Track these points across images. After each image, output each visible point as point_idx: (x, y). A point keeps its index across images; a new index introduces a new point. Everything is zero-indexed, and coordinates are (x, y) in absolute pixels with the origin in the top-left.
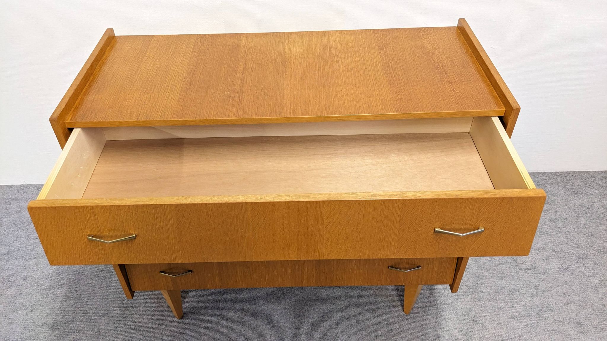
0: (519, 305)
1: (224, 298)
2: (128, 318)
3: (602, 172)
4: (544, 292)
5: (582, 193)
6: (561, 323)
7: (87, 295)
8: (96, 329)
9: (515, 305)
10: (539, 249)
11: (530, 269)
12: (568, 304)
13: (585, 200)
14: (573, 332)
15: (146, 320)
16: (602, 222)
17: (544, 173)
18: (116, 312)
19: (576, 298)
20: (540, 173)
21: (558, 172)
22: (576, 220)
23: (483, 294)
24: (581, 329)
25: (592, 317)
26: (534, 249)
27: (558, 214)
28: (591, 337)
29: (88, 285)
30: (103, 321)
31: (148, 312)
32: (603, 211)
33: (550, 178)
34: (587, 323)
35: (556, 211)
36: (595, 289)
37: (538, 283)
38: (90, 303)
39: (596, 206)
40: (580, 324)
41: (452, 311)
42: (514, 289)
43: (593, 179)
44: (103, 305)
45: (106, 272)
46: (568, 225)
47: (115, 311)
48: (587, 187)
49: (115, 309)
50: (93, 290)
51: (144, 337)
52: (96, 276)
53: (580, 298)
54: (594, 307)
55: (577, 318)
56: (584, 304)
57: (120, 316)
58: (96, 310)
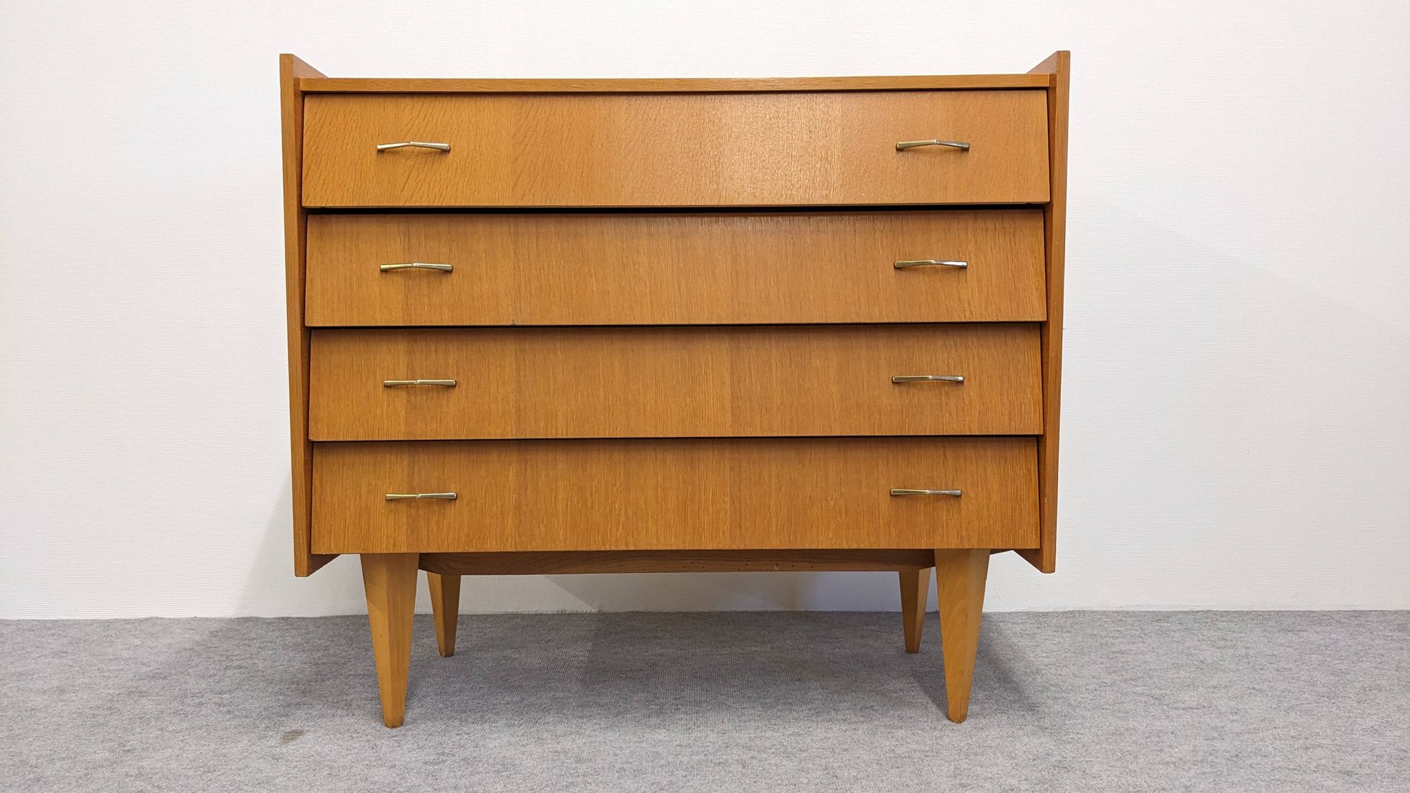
0: (1177, 750)
3: (1345, 611)
4: (1238, 734)
5: (1306, 631)
6: (1296, 772)
8: (31, 776)
9: (1167, 749)
11: (1198, 709)
13: (1314, 638)
19: (1327, 741)
20: (1200, 611)
23: (1079, 736)
25: (1377, 764)
26: (1203, 686)
27: (1253, 651)
33: (1222, 616)
35: (1248, 648)
37: (1222, 725)
40: (1348, 773)
41: (999, 755)
42: (1161, 731)
49: (99, 752)
53: (1336, 742)
54: (1377, 752)
55: (1336, 766)
56: (1350, 749)
57: (107, 760)
58: (48, 752)
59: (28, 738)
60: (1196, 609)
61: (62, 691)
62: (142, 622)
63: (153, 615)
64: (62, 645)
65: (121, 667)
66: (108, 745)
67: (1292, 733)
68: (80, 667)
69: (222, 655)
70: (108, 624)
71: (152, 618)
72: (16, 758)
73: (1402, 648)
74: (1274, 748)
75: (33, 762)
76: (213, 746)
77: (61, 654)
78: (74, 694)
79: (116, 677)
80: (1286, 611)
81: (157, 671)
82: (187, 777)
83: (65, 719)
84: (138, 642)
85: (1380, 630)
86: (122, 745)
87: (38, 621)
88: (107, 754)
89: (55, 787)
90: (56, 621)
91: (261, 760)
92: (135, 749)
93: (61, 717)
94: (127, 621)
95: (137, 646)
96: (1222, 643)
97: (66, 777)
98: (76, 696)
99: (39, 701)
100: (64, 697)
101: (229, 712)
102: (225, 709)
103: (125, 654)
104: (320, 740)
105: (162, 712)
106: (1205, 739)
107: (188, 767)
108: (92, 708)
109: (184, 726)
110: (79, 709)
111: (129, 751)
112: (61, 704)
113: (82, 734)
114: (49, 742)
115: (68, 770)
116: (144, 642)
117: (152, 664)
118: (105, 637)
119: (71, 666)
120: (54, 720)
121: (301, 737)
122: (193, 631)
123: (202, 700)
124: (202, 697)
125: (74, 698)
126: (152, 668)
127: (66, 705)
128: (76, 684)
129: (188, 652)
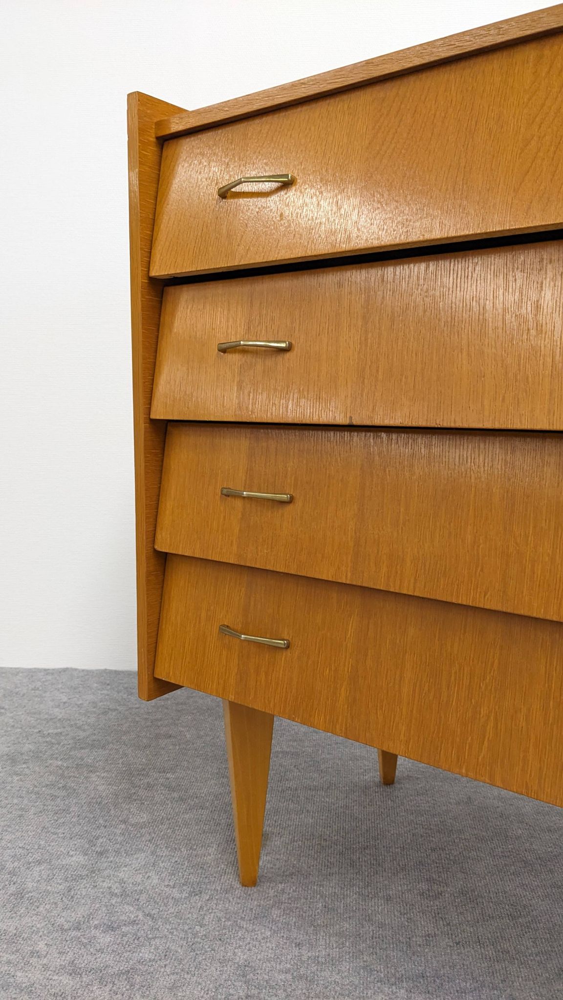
2: (106, 873)
8: (12, 889)
15: (155, 881)
18: (74, 859)
29: (9, 806)
30: (36, 874)
31: (161, 865)
38: (8, 837)
44: (42, 843)
45: (59, 788)
47: (72, 856)
49: (71, 853)
50: (20, 816)
51: (149, 915)
52: (31, 793)
57: (84, 867)
58: (21, 850)
62: (60, 672)
65: (59, 730)
68: (21, 728)
69: (146, 719)
75: (10, 866)
78: (24, 766)
79: (59, 744)
81: (93, 737)
83: (26, 801)
93: (21, 797)
95: (65, 703)
97: (48, 892)
98: (28, 767)
100: (17, 769)
101: (181, 799)
102: (175, 795)
105: (116, 796)
107: (171, 884)
108: (47, 785)
109: (145, 817)
110: (36, 787)
111: (101, 854)
112: (16, 778)
113: (47, 825)
114: (18, 834)
115: (48, 880)
116: (69, 699)
117: (86, 727)
118: (32, 690)
119: (13, 726)
120: (15, 801)
121: (268, 843)
122: (109, 687)
123: (149, 780)
124: (147, 775)
125: (27, 771)
126: (88, 733)
127: (21, 780)
128: (23, 752)
129: (114, 714)
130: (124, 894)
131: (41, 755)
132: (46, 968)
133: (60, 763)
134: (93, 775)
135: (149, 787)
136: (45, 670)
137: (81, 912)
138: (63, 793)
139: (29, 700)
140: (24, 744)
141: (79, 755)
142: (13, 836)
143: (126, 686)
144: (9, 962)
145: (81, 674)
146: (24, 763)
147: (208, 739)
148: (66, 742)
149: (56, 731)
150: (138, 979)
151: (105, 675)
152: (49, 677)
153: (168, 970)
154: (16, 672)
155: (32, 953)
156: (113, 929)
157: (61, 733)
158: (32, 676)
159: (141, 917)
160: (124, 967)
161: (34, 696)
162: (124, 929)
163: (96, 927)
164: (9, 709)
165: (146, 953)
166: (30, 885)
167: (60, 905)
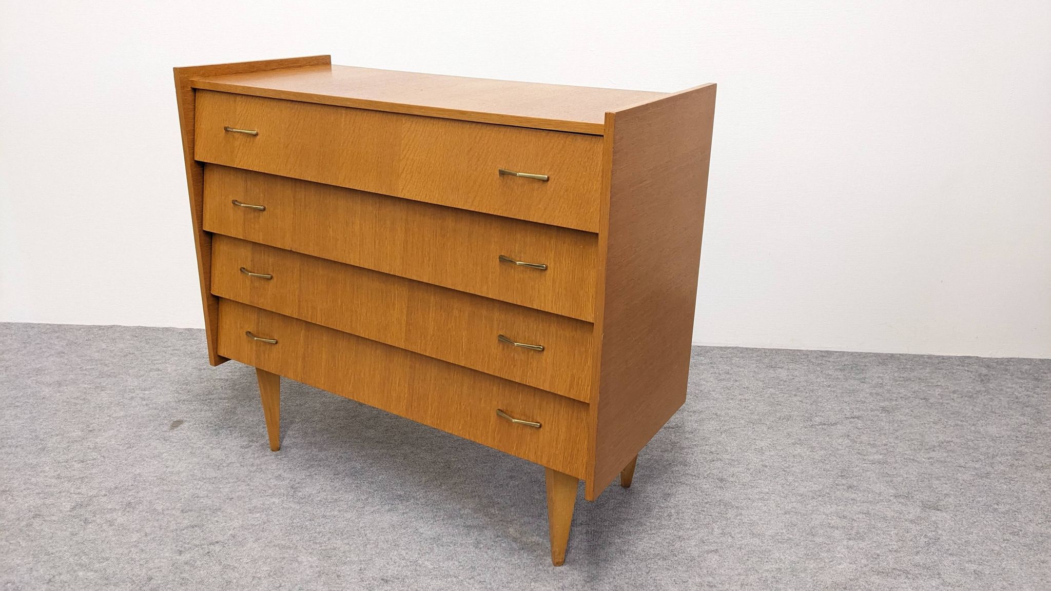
1: (230, 430)
3: (821, 351)
5: (782, 368)
7: (44, 417)
8: (40, 446)
10: (694, 412)
12: (713, 461)
13: (783, 374)
14: (708, 486)
16: (798, 394)
17: (733, 348)
21: (757, 349)
22: (762, 390)
24: (720, 484)
25: (743, 475)
26: (688, 411)
27: (737, 384)
28: (732, 493)
32: (806, 385)
33: (741, 353)
34: (732, 479)
35: (736, 381)
36: (761, 451)
37: (678, 441)
38: (45, 424)
39: (797, 379)
40: (721, 480)
43: (803, 357)
46: (748, 393)
47: (76, 432)
48: (793, 362)
49: (76, 431)
53: (733, 458)
54: (750, 466)
55: (720, 475)
56: (736, 463)
57: (80, 437)
58: (50, 430)
59: (40, 419)
60: (729, 346)
61: (60, 384)
63: (115, 324)
64: (62, 346)
65: (93, 367)
66: (81, 426)
67: (713, 449)
68: (71, 365)
69: (149, 360)
70: (89, 329)
71: (114, 325)
72: (33, 434)
73: (829, 386)
74: (695, 459)
75: (42, 437)
76: (134, 430)
77: (60, 354)
78: (66, 387)
79: (90, 375)
80: (784, 350)
81: (112, 371)
82: (119, 450)
83: (60, 406)
84: (104, 346)
85: (829, 369)
86: (88, 426)
87: (50, 325)
88: (80, 433)
89: (52, 455)
90: (60, 325)
91: (158, 441)
92: (94, 430)
93: (58, 404)
94: (100, 328)
95: (104, 349)
96: (723, 377)
98: (67, 388)
99: (46, 391)
100: (61, 389)
102: (144, 403)
103: (96, 356)
104: (191, 427)
105: (111, 403)
106: (661, 451)
108: (75, 398)
109: (122, 413)
110: (68, 399)
111: (91, 431)
112: (58, 394)
113: (68, 417)
114: (51, 422)
115: (59, 443)
116: (107, 347)
117: (110, 365)
118: (87, 340)
119: (66, 364)
120: (54, 406)
121: (181, 425)
122: (137, 338)
123: (133, 395)
124: (134, 392)
125: (66, 390)
126: (109, 368)
127: (61, 395)
128: (67, 379)
129: (131, 356)
130: (95, 448)
131: (77, 381)
132: (46, 476)
133: (86, 386)
134: (102, 392)
135: (132, 398)
136: (100, 326)
137: (71, 455)
138: (82, 402)
139: (81, 348)
140: (69, 375)
141: (99, 381)
142: (48, 423)
143: (147, 338)
144: (30, 475)
145: (122, 330)
146: (66, 386)
147: (180, 371)
148: (94, 374)
149: (91, 367)
150: (86, 480)
151: (137, 330)
152: (100, 332)
153: (102, 476)
154: (80, 328)
155: (41, 472)
156: (83, 462)
157: (93, 369)
158: (90, 331)
159: (99, 457)
160: (81, 476)
161: (85, 345)
162: (88, 462)
163: (75, 461)
164: (67, 353)
165: (94, 471)
166: (50, 445)
167: (62, 453)
